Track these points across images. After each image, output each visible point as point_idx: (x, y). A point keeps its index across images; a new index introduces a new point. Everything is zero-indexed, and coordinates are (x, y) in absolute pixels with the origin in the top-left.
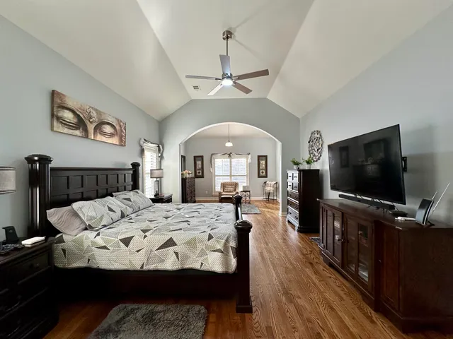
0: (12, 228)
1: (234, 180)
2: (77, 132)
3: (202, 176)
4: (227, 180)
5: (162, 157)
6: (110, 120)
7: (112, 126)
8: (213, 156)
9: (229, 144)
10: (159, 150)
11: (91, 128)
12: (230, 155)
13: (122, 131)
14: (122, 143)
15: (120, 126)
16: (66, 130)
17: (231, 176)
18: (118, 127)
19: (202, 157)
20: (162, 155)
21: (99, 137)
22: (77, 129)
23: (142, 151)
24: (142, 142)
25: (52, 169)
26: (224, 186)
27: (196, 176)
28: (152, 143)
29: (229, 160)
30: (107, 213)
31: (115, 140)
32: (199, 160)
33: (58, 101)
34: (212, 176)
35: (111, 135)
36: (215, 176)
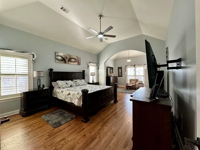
0: (44, 85)
1: (137, 78)
2: (63, 62)
3: (121, 76)
4: (133, 78)
5: (98, 68)
6: (74, 57)
7: (75, 59)
8: (126, 67)
9: (129, 61)
10: (97, 66)
11: (67, 60)
12: (134, 66)
13: (79, 60)
14: (79, 64)
15: (78, 58)
16: (59, 62)
17: (135, 76)
18: (77, 59)
19: (121, 67)
20: (98, 67)
21: (70, 63)
22: (62, 61)
23: (88, 66)
24: (88, 63)
25: (53, 72)
26: (131, 80)
27: (119, 76)
28: (93, 63)
29: (134, 68)
30: (65, 85)
31: (76, 63)
32: (120, 69)
33: (57, 54)
34: (126, 76)
35: (74, 62)
36: (127, 76)
